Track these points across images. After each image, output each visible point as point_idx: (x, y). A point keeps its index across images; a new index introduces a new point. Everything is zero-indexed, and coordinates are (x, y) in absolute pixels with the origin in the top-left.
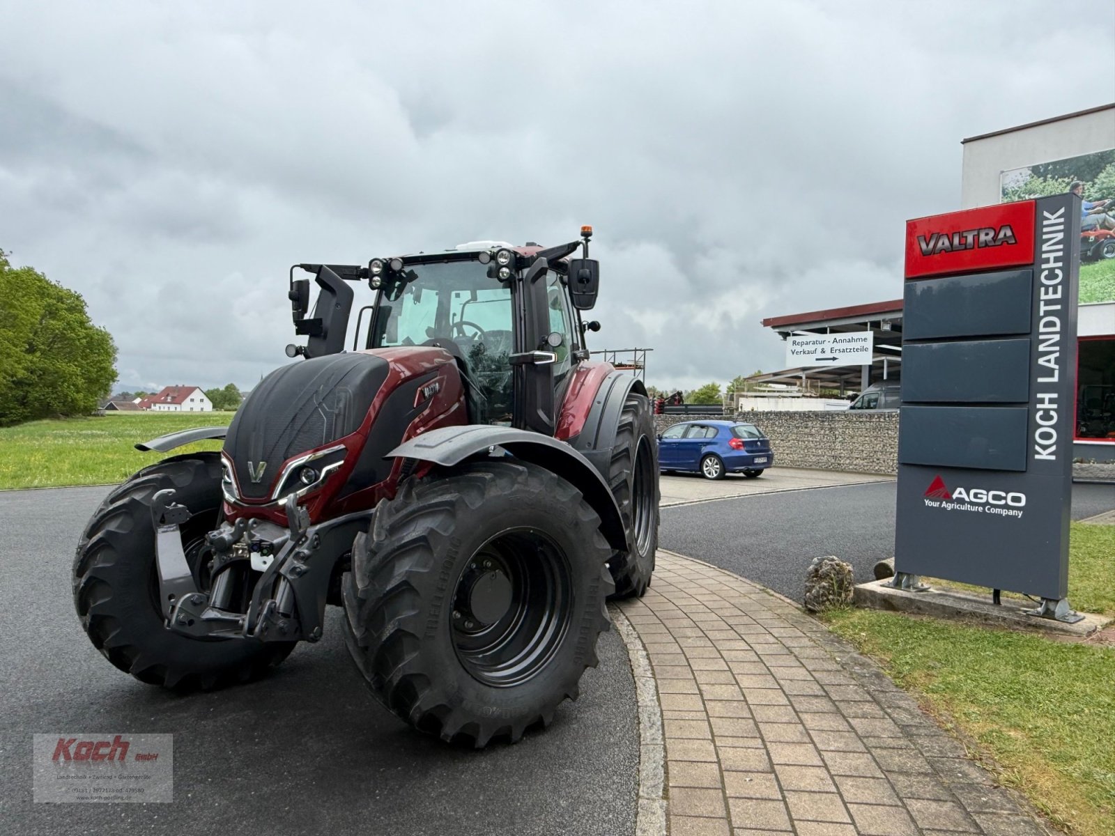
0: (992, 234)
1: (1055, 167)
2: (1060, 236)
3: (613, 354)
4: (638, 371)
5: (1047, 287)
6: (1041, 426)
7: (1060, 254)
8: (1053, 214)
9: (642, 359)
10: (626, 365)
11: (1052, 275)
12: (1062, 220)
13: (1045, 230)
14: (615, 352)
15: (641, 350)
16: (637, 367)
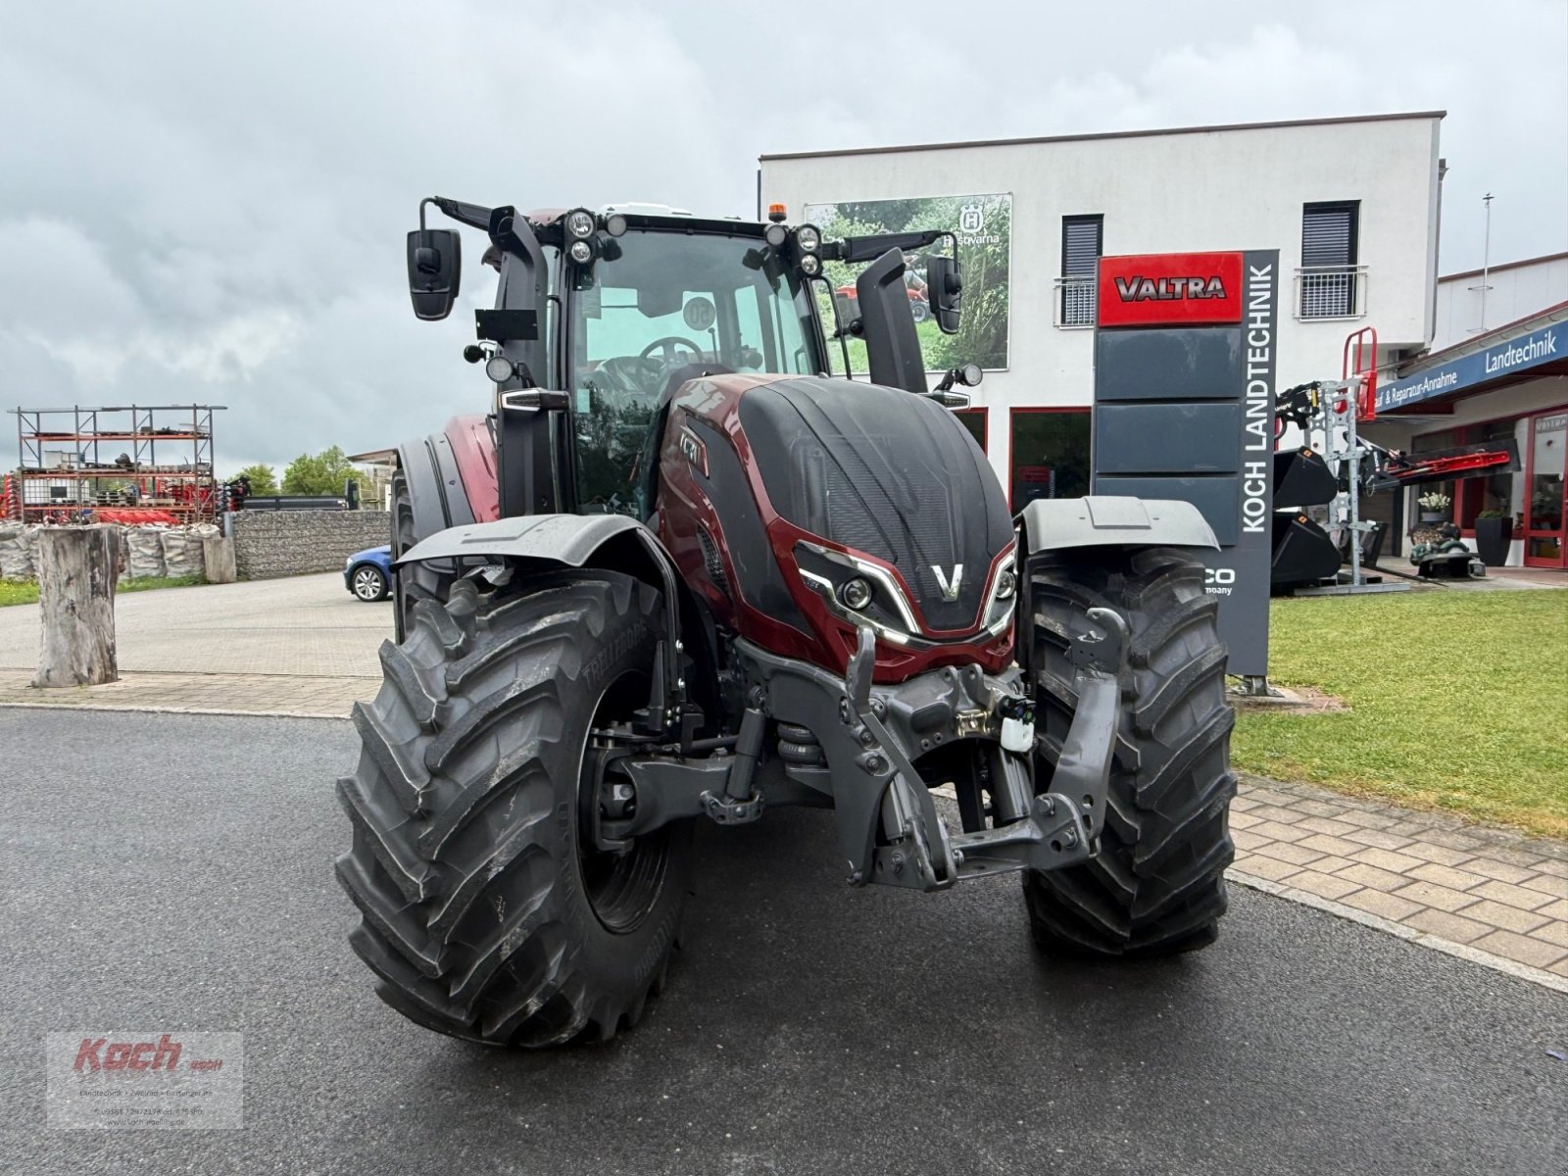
0: (1201, 285)
1: (861, 209)
2: (1267, 295)
3: (147, 412)
4: (201, 442)
5: (1254, 349)
6: (1249, 497)
7: (1268, 314)
8: (1260, 270)
9: (207, 423)
10: (177, 433)
11: (1259, 337)
12: (1268, 278)
13: (1252, 286)
14: (150, 409)
15: (204, 408)
16: (197, 435)
